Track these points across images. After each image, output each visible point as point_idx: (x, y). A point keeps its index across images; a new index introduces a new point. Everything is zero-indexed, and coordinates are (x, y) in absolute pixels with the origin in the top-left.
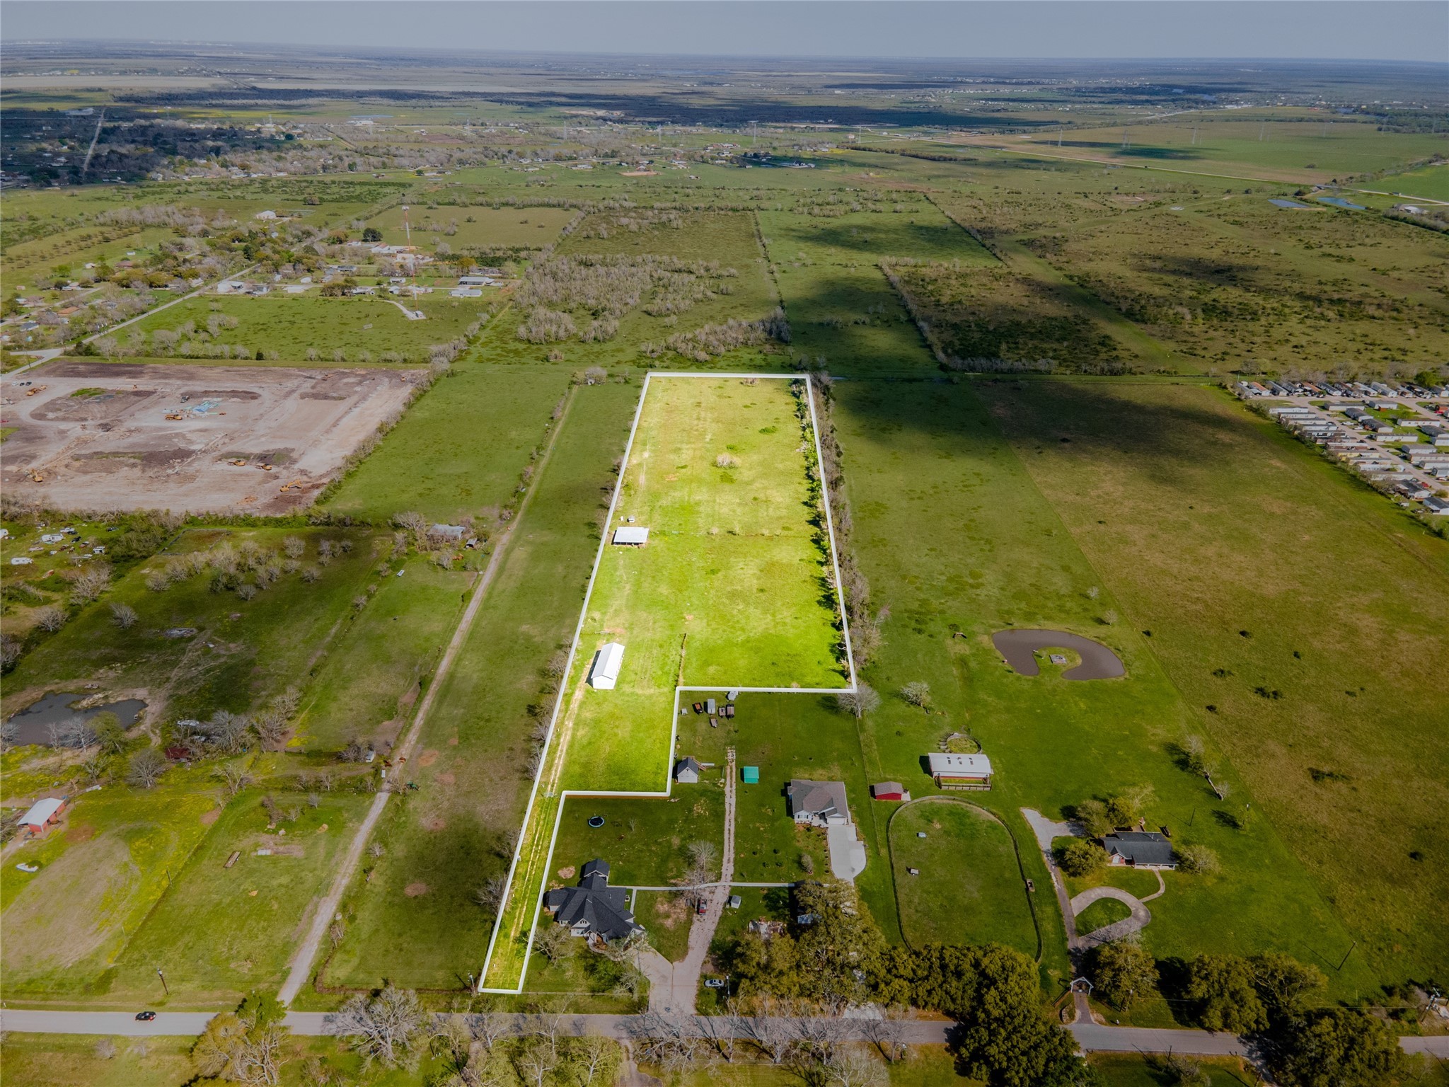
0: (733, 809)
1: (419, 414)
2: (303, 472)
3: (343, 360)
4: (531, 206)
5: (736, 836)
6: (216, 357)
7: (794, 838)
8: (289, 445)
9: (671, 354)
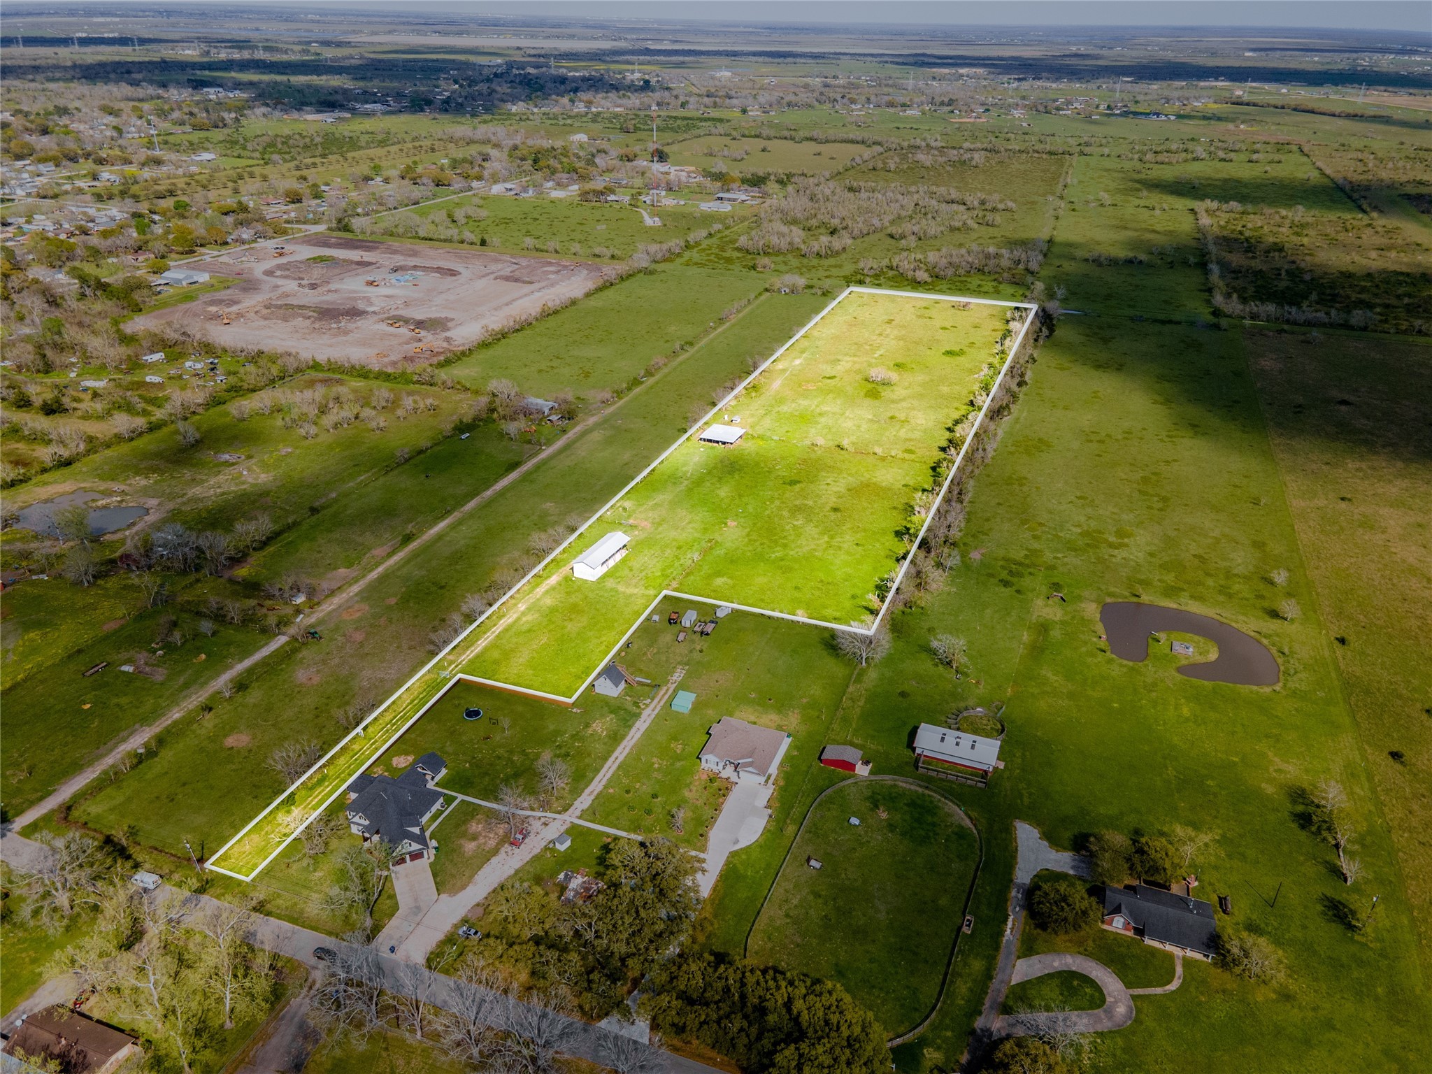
0: (638, 735)
1: (594, 302)
2: (448, 340)
3: (556, 252)
4: (835, 141)
5: (619, 767)
6: (445, 241)
7: (688, 785)
8: (450, 315)
9: (891, 273)
